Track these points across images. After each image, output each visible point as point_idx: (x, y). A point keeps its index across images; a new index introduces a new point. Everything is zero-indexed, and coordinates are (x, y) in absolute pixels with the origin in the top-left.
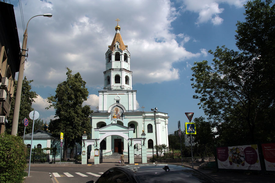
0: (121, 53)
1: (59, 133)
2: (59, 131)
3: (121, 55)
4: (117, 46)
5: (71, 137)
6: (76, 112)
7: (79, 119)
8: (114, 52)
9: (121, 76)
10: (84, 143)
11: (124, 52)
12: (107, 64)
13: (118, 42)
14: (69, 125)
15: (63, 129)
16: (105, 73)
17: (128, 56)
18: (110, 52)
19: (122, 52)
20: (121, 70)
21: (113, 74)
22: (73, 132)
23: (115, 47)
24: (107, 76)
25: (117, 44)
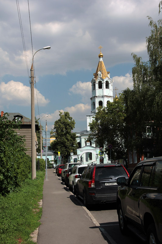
0: (103, 82)
1: (57, 152)
2: (57, 150)
3: (103, 83)
4: (100, 75)
5: (65, 154)
6: (67, 139)
7: (69, 143)
8: (97, 82)
9: (103, 102)
10: (72, 158)
11: (105, 80)
12: (92, 91)
13: (101, 71)
14: (64, 146)
15: (60, 149)
16: (91, 99)
17: (110, 82)
18: (94, 81)
19: (103, 80)
20: (103, 97)
21: (97, 101)
22: (66, 151)
23: (98, 76)
24: (93, 101)
25: (99, 73)
